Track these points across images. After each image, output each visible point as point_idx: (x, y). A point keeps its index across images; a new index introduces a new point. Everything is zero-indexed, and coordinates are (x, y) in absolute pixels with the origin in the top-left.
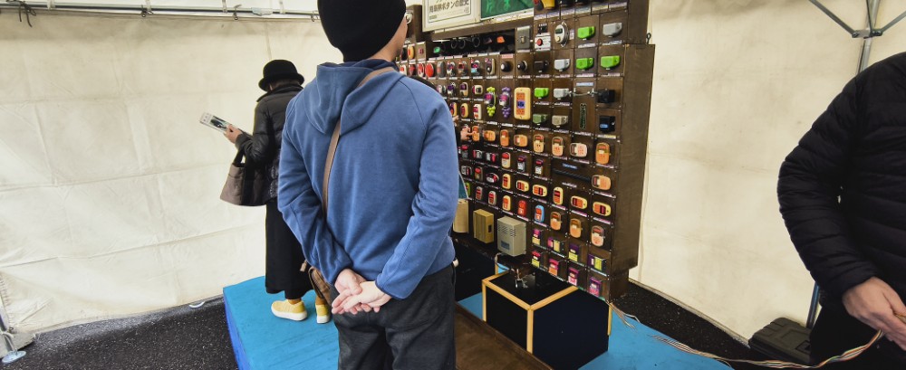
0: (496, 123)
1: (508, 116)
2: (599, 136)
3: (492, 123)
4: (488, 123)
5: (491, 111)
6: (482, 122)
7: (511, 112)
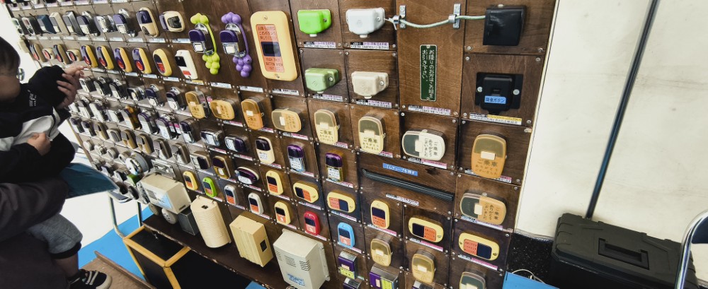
0: (228, 86)
1: (250, 73)
2: (473, 117)
3: (220, 85)
4: (213, 85)
5: (212, 63)
6: (201, 83)
7: (254, 64)
